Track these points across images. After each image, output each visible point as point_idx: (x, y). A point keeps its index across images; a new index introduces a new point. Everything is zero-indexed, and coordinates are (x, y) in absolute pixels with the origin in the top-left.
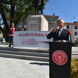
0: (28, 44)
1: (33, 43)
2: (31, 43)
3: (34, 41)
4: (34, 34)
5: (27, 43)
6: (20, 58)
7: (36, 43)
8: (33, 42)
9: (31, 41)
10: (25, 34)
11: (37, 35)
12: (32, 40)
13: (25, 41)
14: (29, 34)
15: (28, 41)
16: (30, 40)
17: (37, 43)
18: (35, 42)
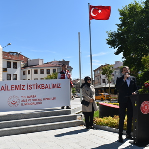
0: (24, 104)
1: (34, 102)
2: (30, 102)
3: (35, 98)
4: (33, 87)
5: (21, 103)
6: (17, 132)
7: (38, 101)
8: (33, 100)
9: (29, 99)
10: (15, 87)
11: (39, 87)
12: (31, 97)
13: (16, 100)
14: (24, 86)
15: (23, 99)
16: (26, 97)
17: (40, 101)
18: (36, 100)
